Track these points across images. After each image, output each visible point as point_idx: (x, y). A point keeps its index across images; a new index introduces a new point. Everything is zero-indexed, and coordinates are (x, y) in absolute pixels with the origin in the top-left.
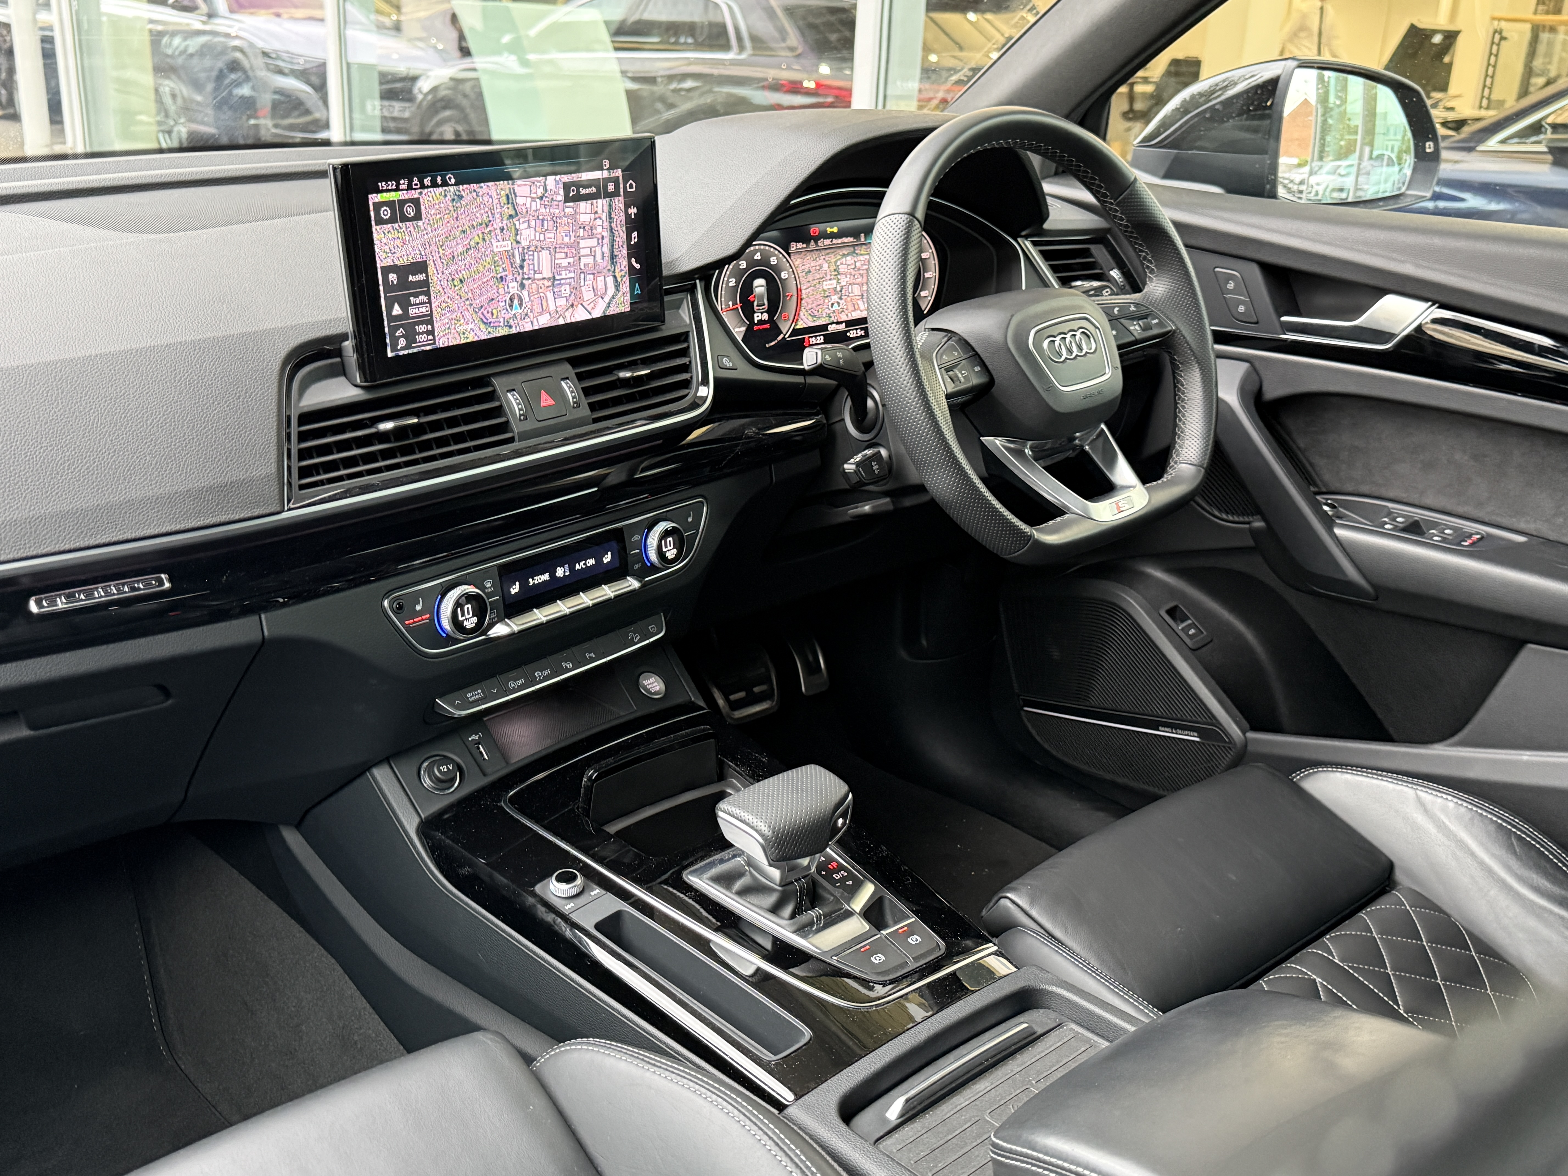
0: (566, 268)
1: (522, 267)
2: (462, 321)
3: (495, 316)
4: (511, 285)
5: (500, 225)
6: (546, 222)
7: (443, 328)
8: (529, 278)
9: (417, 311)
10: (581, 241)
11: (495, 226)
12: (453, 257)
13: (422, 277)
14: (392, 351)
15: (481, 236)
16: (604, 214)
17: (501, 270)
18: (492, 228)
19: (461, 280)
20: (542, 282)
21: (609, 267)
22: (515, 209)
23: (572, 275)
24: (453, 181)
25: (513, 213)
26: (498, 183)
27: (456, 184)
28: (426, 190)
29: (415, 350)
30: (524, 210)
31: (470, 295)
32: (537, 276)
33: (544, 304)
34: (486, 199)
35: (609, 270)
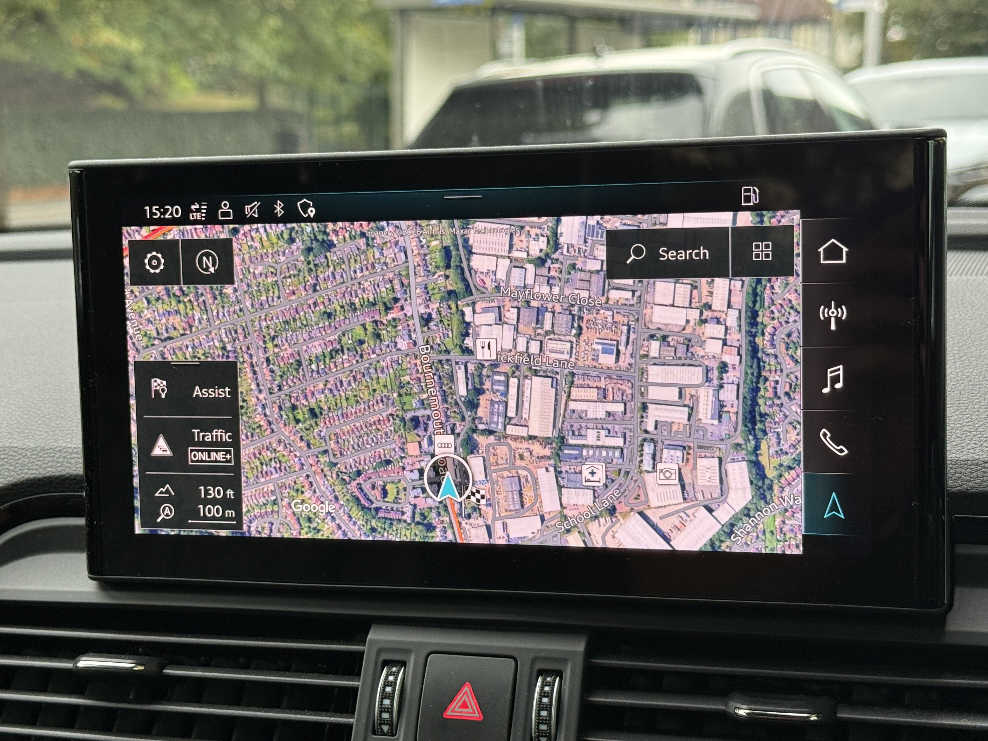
0: (598, 425)
1: (473, 405)
2: (308, 494)
3: (390, 498)
4: (438, 439)
5: (422, 310)
6: (548, 316)
7: (262, 500)
8: (491, 432)
9: (205, 457)
10: (653, 370)
11: (408, 310)
12: (299, 363)
13: (224, 393)
14: (143, 525)
15: (370, 329)
16: (733, 315)
17: (414, 403)
18: (400, 315)
19: (312, 411)
20: (525, 445)
21: (741, 441)
22: (464, 280)
23: (619, 442)
24: (312, 211)
25: (458, 287)
26: (424, 223)
27: (317, 219)
28: (247, 227)
29: (194, 532)
30: (490, 285)
31: (332, 445)
32: (511, 430)
33: (528, 494)
34: (389, 253)
35: (738, 445)
